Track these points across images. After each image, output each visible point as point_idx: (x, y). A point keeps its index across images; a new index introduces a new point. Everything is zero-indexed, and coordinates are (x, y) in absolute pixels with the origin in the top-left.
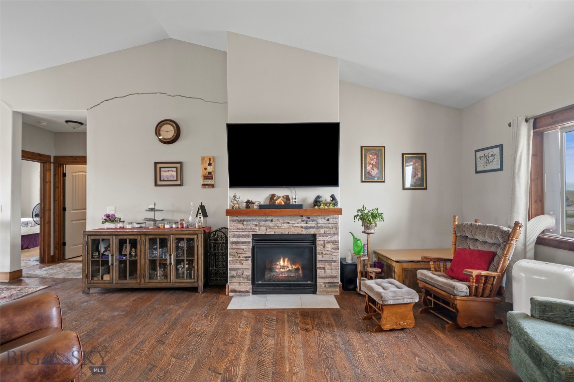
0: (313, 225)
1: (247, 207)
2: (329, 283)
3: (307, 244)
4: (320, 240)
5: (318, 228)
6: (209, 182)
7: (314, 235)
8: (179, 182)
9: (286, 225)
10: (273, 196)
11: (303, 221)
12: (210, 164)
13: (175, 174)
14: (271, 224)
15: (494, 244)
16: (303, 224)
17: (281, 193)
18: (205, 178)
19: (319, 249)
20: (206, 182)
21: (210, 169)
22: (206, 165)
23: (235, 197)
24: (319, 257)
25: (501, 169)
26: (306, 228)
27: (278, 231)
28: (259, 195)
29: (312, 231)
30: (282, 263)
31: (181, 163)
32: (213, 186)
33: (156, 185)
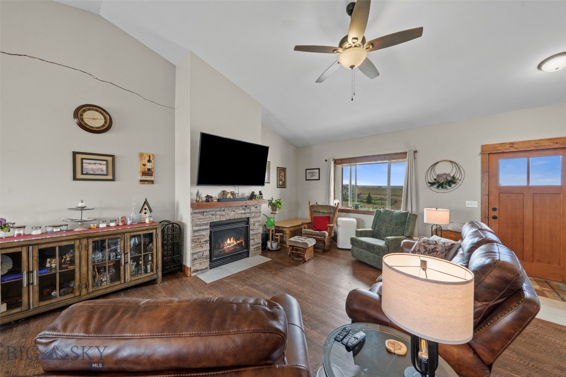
0: (248, 211)
1: (207, 201)
2: (256, 248)
3: (244, 225)
4: (252, 221)
5: (251, 213)
6: (148, 178)
7: (248, 218)
8: (110, 177)
9: (233, 213)
10: (224, 191)
11: (243, 209)
12: (149, 161)
13: (104, 167)
14: (223, 213)
15: (328, 213)
16: (243, 211)
17: (229, 189)
18: (144, 174)
19: (251, 227)
20: (144, 178)
21: (149, 166)
22: (145, 162)
23: (198, 193)
24: (251, 232)
25: (319, 179)
26: (245, 214)
27: (228, 218)
28: (214, 191)
29: (248, 215)
30: (228, 242)
31: (113, 156)
32: (152, 182)
33: (75, 178)
